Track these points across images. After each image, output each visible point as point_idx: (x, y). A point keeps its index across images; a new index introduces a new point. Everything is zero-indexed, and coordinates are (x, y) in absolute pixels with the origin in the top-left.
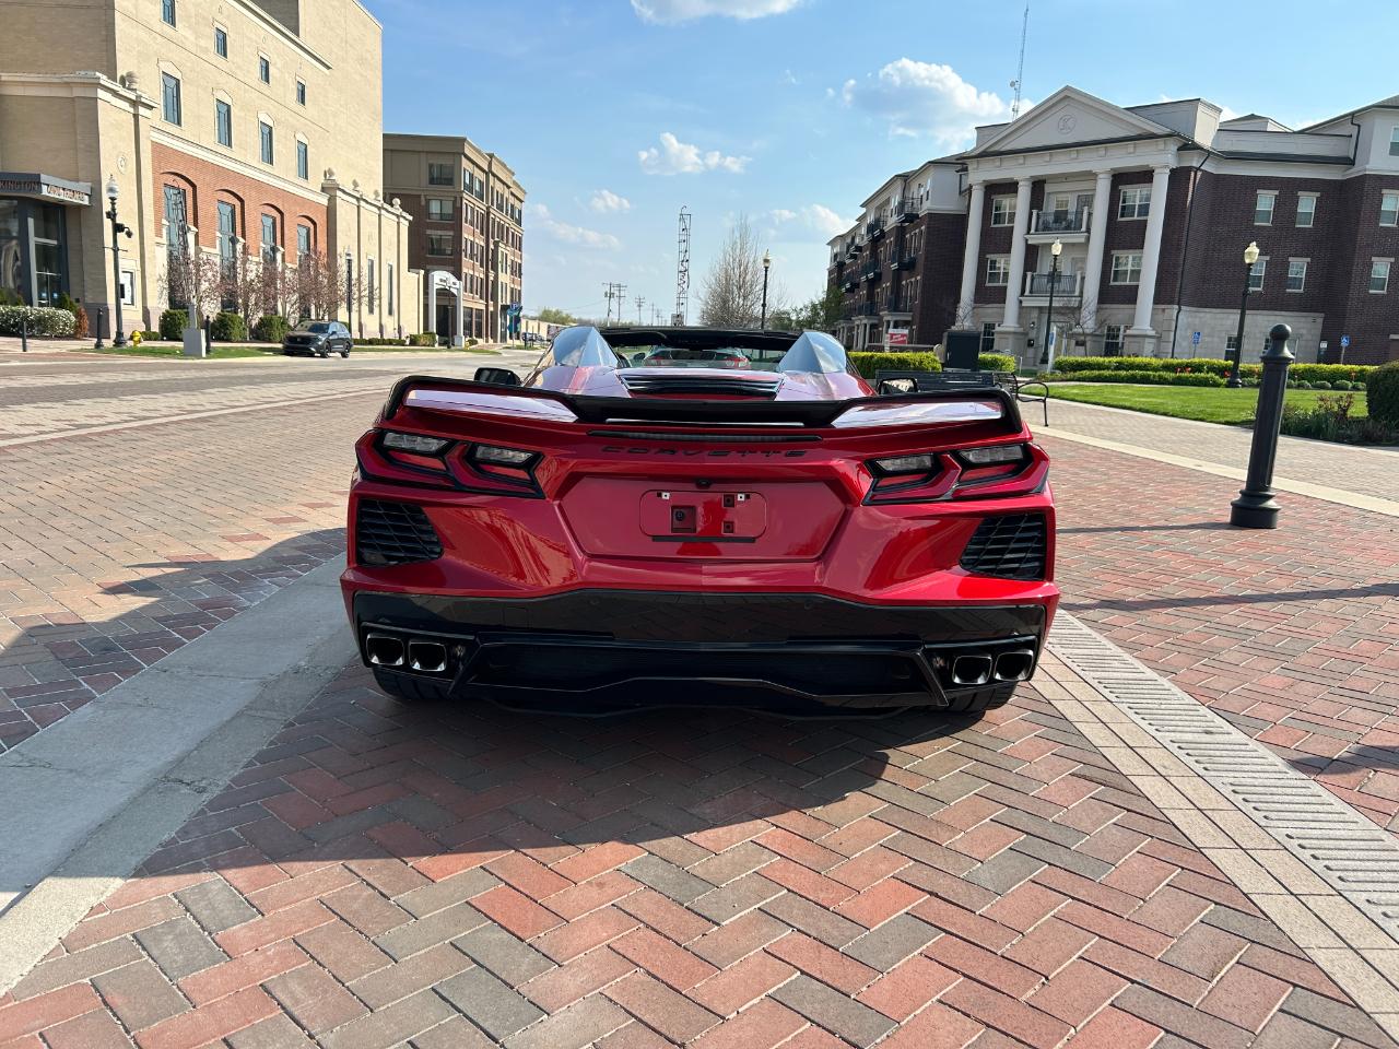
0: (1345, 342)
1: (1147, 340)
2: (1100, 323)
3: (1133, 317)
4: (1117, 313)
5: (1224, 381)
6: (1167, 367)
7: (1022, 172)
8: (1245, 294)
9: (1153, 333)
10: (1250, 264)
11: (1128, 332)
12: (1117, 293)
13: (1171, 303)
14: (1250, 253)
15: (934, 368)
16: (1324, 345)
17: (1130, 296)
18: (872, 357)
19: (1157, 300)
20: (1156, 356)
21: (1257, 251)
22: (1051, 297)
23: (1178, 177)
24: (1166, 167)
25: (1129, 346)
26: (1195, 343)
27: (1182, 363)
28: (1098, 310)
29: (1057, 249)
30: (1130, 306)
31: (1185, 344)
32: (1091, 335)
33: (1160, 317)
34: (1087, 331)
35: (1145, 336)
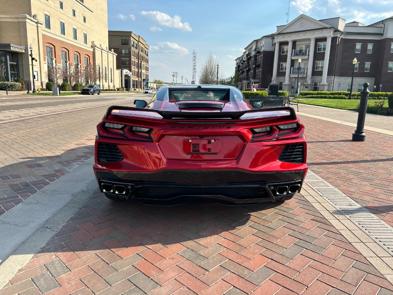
0: (381, 86)
1: (326, 86)
2: (312, 81)
3: (321, 80)
4: (317, 78)
5: (347, 97)
6: (331, 94)
7: (290, 39)
8: (353, 73)
9: (327, 84)
10: (355, 64)
11: (320, 84)
12: (316, 73)
13: (332, 75)
14: (354, 61)
15: (266, 96)
16: (375, 87)
17: (320, 74)
18: (248, 93)
19: (327, 76)
20: (328, 91)
21: (356, 60)
22: (298, 74)
23: (334, 39)
24: (330, 37)
25: (320, 88)
26: (339, 87)
27: (336, 93)
28: (312, 78)
29: (300, 61)
30: (321, 77)
31: (336, 87)
33: (329, 80)
34: (309, 84)
35: (325, 85)
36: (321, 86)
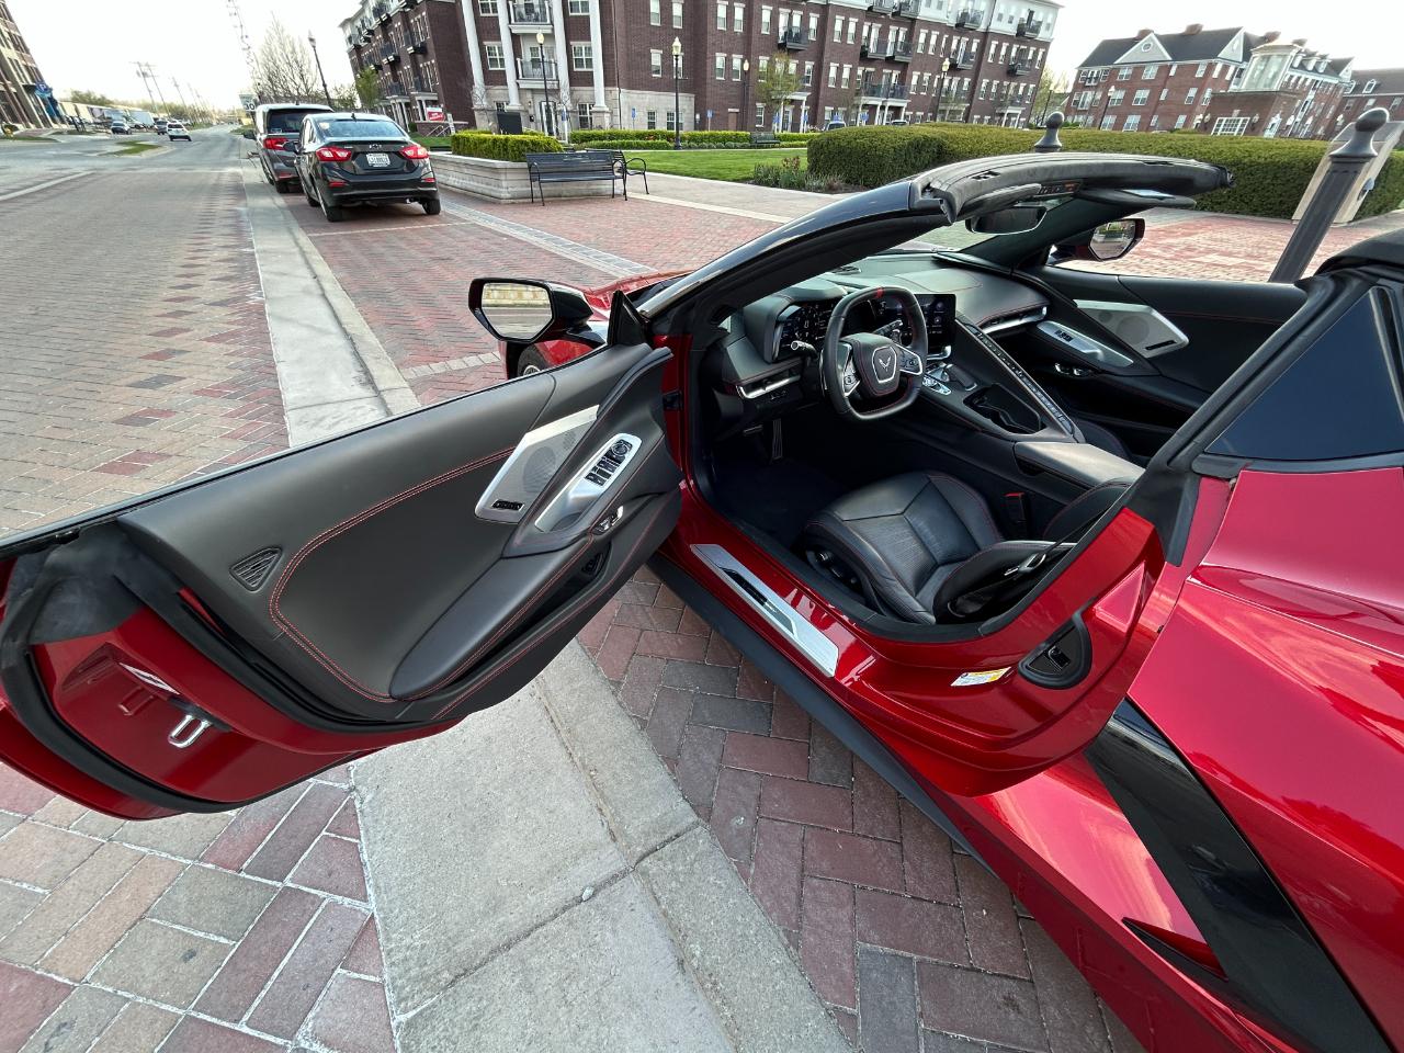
0: (709, 115)
1: (605, 115)
2: (574, 101)
3: (593, 97)
4: (583, 92)
5: (671, 145)
6: (638, 136)
9: (607, 109)
10: (676, 55)
11: (593, 109)
12: (580, 79)
13: (614, 85)
14: (675, 45)
16: (698, 117)
17: (588, 80)
18: (506, 140)
19: (605, 85)
22: (545, 80)
25: (594, 120)
26: (634, 116)
28: (571, 93)
29: (540, 39)
30: (590, 88)
31: (626, 117)
32: (572, 112)
33: (609, 97)
34: (567, 108)
35: (604, 112)
36: (598, 115)
